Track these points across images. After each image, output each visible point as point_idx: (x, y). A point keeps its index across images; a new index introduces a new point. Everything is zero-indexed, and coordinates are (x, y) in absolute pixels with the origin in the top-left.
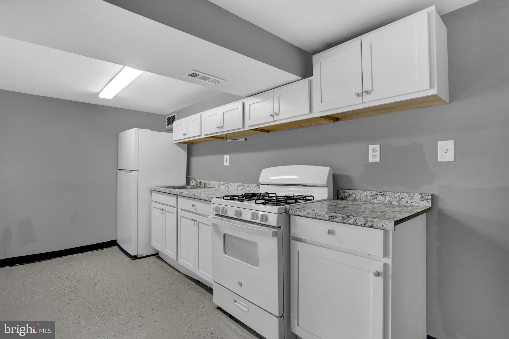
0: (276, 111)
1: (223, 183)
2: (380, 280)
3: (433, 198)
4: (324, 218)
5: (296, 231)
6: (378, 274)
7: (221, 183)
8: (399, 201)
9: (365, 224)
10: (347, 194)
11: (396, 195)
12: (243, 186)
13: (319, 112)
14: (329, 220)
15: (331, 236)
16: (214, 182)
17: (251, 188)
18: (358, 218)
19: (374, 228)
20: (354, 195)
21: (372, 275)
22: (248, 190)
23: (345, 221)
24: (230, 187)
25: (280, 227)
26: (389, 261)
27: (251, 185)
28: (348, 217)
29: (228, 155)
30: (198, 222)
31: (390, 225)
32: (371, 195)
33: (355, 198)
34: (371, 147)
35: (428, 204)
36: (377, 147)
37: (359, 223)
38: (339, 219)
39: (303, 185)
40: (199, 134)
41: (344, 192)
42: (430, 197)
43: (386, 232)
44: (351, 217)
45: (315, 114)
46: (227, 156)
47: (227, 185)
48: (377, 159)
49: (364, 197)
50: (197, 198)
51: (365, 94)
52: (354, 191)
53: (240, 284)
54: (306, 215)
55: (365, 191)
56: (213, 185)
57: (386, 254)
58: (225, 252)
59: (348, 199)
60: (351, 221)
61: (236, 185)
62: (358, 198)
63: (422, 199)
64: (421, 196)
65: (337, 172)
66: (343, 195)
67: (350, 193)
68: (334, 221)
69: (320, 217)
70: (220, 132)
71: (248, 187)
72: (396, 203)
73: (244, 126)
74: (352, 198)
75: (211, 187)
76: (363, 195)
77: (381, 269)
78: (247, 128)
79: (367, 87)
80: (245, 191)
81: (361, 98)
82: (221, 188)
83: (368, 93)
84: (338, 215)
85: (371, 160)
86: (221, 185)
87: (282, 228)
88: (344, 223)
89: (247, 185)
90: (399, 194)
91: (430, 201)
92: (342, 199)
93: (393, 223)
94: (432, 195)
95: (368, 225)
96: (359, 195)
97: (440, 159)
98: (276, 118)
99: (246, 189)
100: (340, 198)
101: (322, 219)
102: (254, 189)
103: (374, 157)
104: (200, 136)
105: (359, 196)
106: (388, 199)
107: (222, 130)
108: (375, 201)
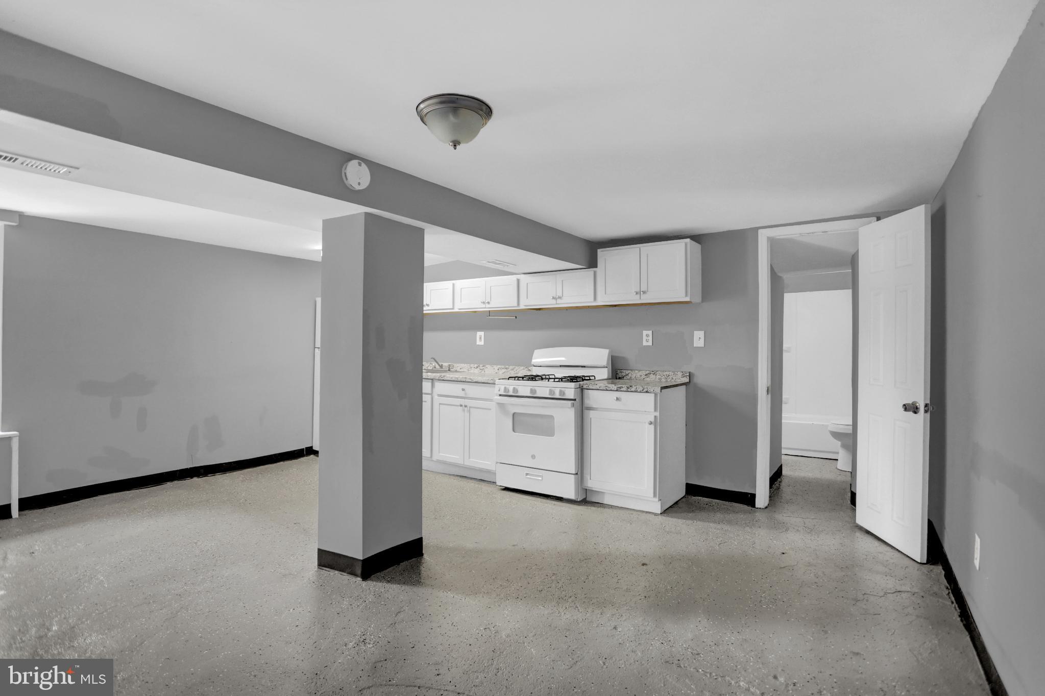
0: (560, 294)
1: (476, 365)
2: (652, 426)
3: (690, 375)
4: (613, 389)
5: (589, 402)
6: (651, 423)
7: (472, 365)
8: (666, 379)
9: (643, 390)
10: (624, 374)
11: (665, 373)
12: (506, 368)
13: (603, 302)
14: (617, 390)
15: (618, 402)
16: (462, 365)
17: (518, 370)
18: (638, 387)
19: (648, 392)
20: (630, 375)
21: (647, 425)
22: (514, 372)
23: (629, 390)
24: (486, 370)
25: (575, 400)
26: (657, 414)
27: (517, 368)
28: (631, 386)
29: (483, 333)
30: (470, 407)
31: (658, 390)
32: (645, 374)
33: (631, 377)
34: (645, 333)
35: (686, 380)
36: (650, 333)
37: (639, 391)
38: (624, 389)
39: (582, 367)
40: (451, 307)
41: (621, 372)
42: (688, 374)
43: (656, 395)
44: (633, 386)
45: (600, 302)
46: (481, 334)
47: (482, 368)
48: (650, 343)
49: (639, 376)
50: (470, 381)
51: (642, 293)
52: (629, 371)
53: (533, 457)
54: (598, 388)
55: (639, 371)
56: (459, 368)
57: (655, 410)
58: (514, 431)
59: (625, 378)
60: (633, 389)
61: (496, 367)
62: (633, 377)
63: (683, 376)
64: (682, 374)
65: (615, 354)
66: (620, 375)
67: (627, 373)
68: (621, 391)
69: (610, 389)
70: (485, 308)
71: (513, 369)
72: (664, 380)
73: (518, 304)
74: (628, 377)
75: (456, 371)
76: (638, 374)
77: (653, 420)
78: (522, 307)
79: (644, 288)
80: (509, 374)
81: (639, 295)
82: (472, 371)
83: (644, 292)
84: (623, 386)
85: (645, 343)
86: (473, 369)
87: (577, 400)
88: (628, 391)
89: (511, 367)
90: (667, 373)
91: (688, 377)
92: (620, 378)
93: (660, 388)
94: (690, 373)
95: (644, 391)
96: (633, 375)
97: (695, 345)
98: (559, 301)
99: (510, 372)
100: (618, 378)
101: (611, 390)
102: (521, 372)
103: (647, 341)
104: (453, 309)
105: (635, 375)
106: (658, 377)
107: (488, 306)
108: (648, 379)
